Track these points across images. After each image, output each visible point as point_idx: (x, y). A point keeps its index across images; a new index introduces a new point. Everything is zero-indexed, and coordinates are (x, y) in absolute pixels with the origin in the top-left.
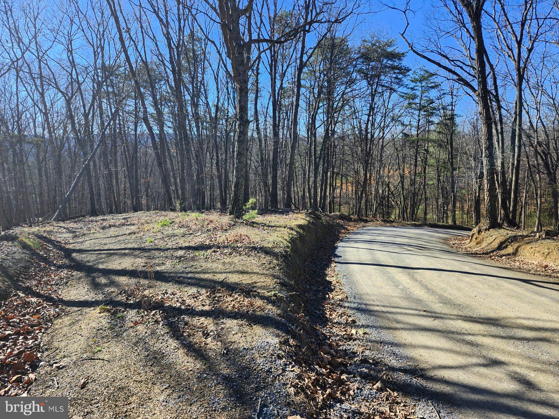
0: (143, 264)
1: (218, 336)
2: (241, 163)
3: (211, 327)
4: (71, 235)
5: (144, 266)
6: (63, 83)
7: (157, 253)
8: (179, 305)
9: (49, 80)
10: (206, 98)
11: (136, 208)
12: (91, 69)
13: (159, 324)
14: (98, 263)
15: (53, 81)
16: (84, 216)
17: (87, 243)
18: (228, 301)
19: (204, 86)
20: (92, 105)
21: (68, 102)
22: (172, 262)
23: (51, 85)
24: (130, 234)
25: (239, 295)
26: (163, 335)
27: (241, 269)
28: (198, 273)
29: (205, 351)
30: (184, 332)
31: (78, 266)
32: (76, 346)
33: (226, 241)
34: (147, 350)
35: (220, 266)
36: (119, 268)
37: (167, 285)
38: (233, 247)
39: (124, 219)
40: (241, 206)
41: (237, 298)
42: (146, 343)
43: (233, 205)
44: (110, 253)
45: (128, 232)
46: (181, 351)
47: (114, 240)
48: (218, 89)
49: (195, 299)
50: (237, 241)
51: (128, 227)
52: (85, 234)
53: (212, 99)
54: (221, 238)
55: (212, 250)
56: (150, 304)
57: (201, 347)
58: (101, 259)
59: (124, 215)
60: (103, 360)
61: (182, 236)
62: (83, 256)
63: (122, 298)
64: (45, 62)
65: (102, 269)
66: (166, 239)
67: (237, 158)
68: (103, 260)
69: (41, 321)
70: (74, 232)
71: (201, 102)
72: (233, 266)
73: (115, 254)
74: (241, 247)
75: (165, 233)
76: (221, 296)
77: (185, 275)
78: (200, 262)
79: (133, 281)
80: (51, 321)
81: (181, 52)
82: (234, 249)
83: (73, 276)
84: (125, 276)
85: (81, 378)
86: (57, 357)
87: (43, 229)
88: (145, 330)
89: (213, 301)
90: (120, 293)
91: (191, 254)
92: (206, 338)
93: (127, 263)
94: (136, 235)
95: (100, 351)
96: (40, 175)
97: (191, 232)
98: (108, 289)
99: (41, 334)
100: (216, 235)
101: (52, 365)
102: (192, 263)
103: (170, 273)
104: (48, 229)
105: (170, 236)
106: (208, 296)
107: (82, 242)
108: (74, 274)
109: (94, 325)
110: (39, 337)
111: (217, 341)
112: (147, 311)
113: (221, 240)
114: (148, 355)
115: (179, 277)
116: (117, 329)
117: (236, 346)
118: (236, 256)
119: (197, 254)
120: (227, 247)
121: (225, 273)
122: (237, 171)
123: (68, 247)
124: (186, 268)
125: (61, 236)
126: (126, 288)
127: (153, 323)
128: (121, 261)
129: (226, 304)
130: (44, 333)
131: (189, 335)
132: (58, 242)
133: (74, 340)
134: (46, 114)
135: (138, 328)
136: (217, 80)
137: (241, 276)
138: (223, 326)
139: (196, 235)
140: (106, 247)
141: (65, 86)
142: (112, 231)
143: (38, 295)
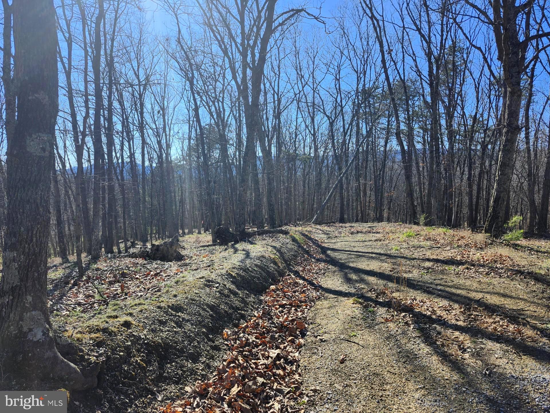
0: (390, 269)
1: (477, 355)
2: (505, 175)
3: (468, 343)
4: (325, 236)
5: (391, 271)
6: (329, 108)
7: (403, 261)
8: (430, 313)
9: (319, 107)
10: (463, 109)
11: (380, 219)
12: (353, 93)
13: (410, 327)
14: (349, 262)
15: (322, 107)
16: (334, 223)
17: (339, 244)
18: (487, 322)
19: (461, 97)
20: (351, 124)
21: (331, 124)
22: (419, 272)
23: (319, 111)
24: (376, 240)
25: (501, 319)
26: (414, 338)
27: (502, 292)
28: (449, 287)
29: (462, 365)
30: (436, 340)
31: (333, 262)
32: (334, 326)
33: (482, 260)
34: (399, 347)
35: (474, 284)
36: (368, 269)
37: (415, 292)
38: (490, 267)
39: (370, 227)
40: (500, 224)
41: (499, 322)
42: (397, 340)
43: (490, 222)
44: (359, 255)
45: (374, 239)
46: (435, 358)
47: (361, 244)
48: (478, 98)
49: (447, 312)
50: (496, 262)
51: (373, 234)
52: (336, 237)
53: (470, 109)
54: (476, 255)
55: (465, 266)
56: (400, 306)
57: (457, 360)
58: (351, 258)
59: (369, 224)
60: (358, 344)
61: (429, 249)
62: (336, 254)
63: (372, 295)
64: (317, 92)
65: (353, 267)
66: (412, 250)
67: (500, 170)
68: (353, 260)
69: (307, 299)
70: (328, 234)
71: (456, 114)
72: (492, 287)
73: (364, 256)
74: (502, 269)
75: (411, 243)
76: (478, 316)
77: (433, 286)
78: (450, 277)
79: (381, 282)
80: (313, 301)
81: (440, 64)
82: (492, 269)
83: (329, 269)
84: (374, 276)
85: (340, 354)
86: (320, 332)
87: (306, 229)
88: (397, 329)
89: (469, 318)
90: (370, 291)
91: (439, 267)
92: (462, 353)
93: (374, 266)
94: (382, 242)
95: (355, 336)
96: (304, 187)
97: (439, 246)
98: (359, 285)
99: (307, 310)
100: (469, 252)
101: (316, 337)
102: (441, 276)
103: (418, 282)
104: (309, 230)
105: (416, 247)
106: (462, 312)
107: (335, 243)
108: (329, 267)
109: (348, 312)
110: (306, 312)
111: (477, 360)
112: (397, 312)
113: (475, 258)
114: (400, 352)
115: (428, 287)
116: (369, 321)
117: (501, 371)
118: (495, 277)
119: (447, 268)
120: (483, 266)
121: (481, 292)
122: (498, 184)
123: (323, 245)
124: (435, 280)
125: (318, 236)
126: (376, 287)
127: (403, 324)
128: (369, 263)
129: (486, 325)
130: (309, 310)
131: (443, 345)
132: (316, 240)
133: (332, 321)
134: (314, 135)
135: (389, 324)
136: (478, 88)
137: (502, 299)
138: (483, 346)
139: (445, 249)
140: (355, 250)
141: (330, 111)
142: (360, 237)
143: (304, 279)
